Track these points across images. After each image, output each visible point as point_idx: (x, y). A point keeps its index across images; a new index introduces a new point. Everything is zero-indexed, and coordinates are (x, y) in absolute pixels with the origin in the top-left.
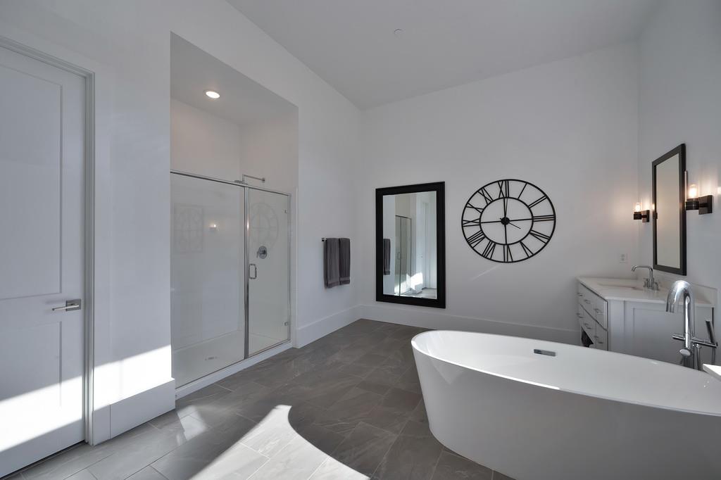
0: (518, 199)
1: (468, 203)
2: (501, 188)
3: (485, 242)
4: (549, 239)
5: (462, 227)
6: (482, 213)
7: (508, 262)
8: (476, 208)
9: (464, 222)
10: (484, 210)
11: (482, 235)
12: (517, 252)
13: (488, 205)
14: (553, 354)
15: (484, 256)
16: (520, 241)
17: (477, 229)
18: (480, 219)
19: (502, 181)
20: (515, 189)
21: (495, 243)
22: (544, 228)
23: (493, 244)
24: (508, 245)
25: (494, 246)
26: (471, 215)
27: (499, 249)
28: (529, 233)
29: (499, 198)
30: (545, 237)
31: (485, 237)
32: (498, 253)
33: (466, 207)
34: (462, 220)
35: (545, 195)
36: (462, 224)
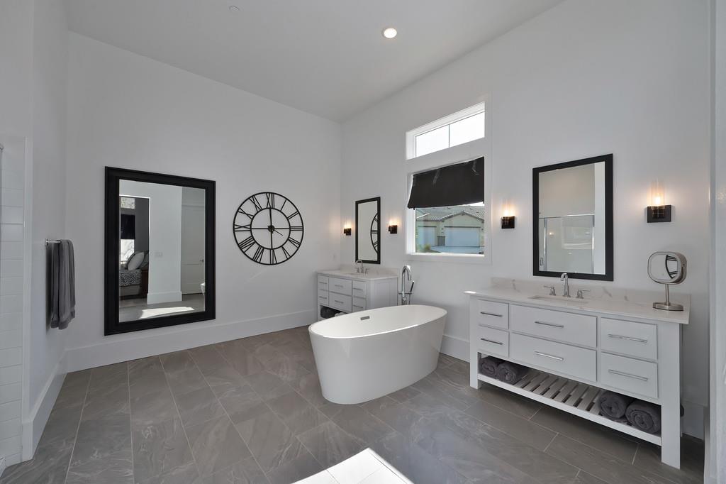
0: (280, 211)
1: (240, 208)
2: (268, 199)
3: (255, 247)
4: (300, 244)
5: (234, 231)
6: (252, 219)
7: (273, 264)
8: (247, 215)
9: (236, 227)
10: (254, 216)
11: (252, 240)
12: (280, 255)
13: (258, 212)
14: (368, 317)
15: (254, 260)
16: (282, 246)
17: (248, 235)
18: (251, 225)
19: (270, 193)
20: (278, 202)
21: (264, 248)
22: (296, 235)
23: (261, 249)
24: (273, 249)
25: (263, 250)
26: (242, 220)
27: (266, 253)
28: (288, 239)
29: (267, 208)
30: (297, 242)
31: (255, 242)
32: (266, 257)
33: (238, 211)
34: (234, 225)
35: (298, 211)
36: (234, 229)
